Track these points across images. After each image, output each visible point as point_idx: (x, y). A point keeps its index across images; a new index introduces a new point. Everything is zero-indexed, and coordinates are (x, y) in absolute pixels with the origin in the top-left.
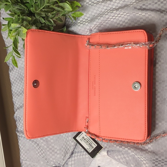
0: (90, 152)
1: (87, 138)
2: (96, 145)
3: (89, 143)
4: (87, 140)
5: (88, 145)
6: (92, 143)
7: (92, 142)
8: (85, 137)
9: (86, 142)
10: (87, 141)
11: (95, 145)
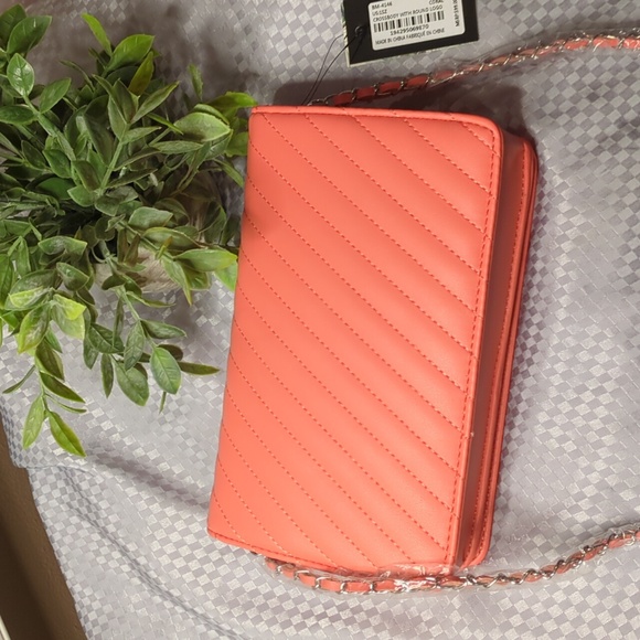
0: (370, 6)
1: (427, 26)
2: (376, 47)
3: (403, 23)
4: (417, 25)
5: (402, 15)
6: (397, 35)
7: (399, 38)
8: (434, 25)
9: (416, 15)
10: (416, 20)
11: (377, 43)
